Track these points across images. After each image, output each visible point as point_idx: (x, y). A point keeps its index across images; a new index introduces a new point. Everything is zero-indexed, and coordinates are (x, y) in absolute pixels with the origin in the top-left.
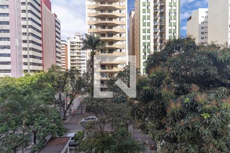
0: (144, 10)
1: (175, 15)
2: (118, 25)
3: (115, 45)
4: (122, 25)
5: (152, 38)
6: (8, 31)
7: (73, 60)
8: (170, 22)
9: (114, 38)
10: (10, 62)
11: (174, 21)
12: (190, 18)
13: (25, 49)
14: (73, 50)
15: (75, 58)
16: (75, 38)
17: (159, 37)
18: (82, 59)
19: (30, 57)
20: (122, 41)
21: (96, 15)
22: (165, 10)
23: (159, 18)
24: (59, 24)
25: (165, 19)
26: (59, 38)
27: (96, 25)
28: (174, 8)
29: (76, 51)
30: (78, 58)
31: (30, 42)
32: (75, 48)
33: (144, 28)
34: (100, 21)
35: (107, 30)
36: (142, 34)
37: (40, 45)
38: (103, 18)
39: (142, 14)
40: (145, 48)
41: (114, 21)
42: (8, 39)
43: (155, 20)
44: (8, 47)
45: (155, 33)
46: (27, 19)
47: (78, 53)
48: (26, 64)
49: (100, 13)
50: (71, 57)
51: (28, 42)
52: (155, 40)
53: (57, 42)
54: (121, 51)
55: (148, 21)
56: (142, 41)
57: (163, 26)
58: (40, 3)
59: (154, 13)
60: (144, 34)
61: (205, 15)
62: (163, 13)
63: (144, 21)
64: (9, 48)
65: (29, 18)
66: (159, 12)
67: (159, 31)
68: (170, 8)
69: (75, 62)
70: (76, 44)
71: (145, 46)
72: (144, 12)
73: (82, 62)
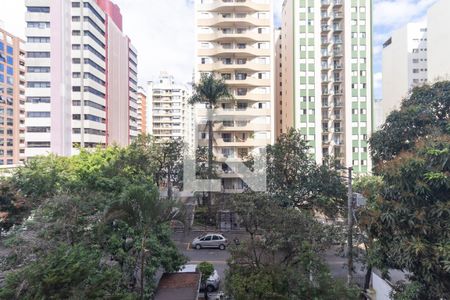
0: (302, 28)
1: (364, 37)
2: (255, 57)
3: (249, 96)
4: (264, 57)
5: (318, 81)
6: (47, 69)
7: (158, 124)
8: (353, 49)
9: (249, 81)
10: (49, 128)
11: (362, 48)
12: (389, 42)
13: (77, 103)
14: (157, 104)
15: (161, 121)
16: (161, 81)
17: (332, 80)
18: (174, 121)
19: (86, 118)
20: (264, 87)
21: (213, 39)
22: (343, 26)
23: (332, 43)
24: (136, 56)
25: (343, 44)
26: (135, 83)
27: (213, 57)
28: (360, 23)
29: (164, 107)
30: (168, 120)
31: (85, 91)
32: (161, 101)
33: (303, 61)
34: (221, 50)
35: (234, 66)
36: (299, 74)
37: (103, 95)
38: (226, 43)
39: (298, 36)
40: (305, 101)
41: (249, 50)
42: (47, 84)
43: (324, 46)
44: (46, 100)
45: (325, 72)
46: (82, 46)
47: (167, 111)
48: (77, 131)
49: (221, 35)
50: (155, 117)
51: (82, 89)
52: (325, 85)
53: (130, 89)
54: (260, 105)
55: (311, 48)
56: (299, 87)
57: (340, 58)
58: (104, 17)
59: (323, 32)
60: (303, 74)
61: (421, 35)
62: (339, 32)
63: (303, 48)
64: (49, 102)
65: (85, 45)
66: (332, 30)
67: (332, 67)
68: (354, 23)
69: (161, 128)
70: (164, 94)
71: (305, 97)
72: (302, 31)
73: (174, 127)
